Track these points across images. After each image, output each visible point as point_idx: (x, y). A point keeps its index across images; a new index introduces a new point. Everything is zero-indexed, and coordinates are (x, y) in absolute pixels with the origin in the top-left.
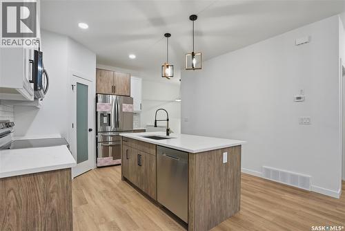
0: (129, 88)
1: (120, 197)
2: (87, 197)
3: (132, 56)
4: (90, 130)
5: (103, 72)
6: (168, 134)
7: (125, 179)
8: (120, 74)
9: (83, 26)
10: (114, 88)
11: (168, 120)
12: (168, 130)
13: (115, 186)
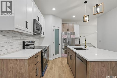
0: (74, 29)
1: (63, 70)
2: (53, 67)
3: (74, 17)
4: (60, 44)
5: (64, 24)
6: (85, 47)
7: (68, 63)
8: (70, 24)
9: (54, 9)
10: (68, 30)
11: (85, 41)
12: (85, 46)
13: (64, 65)
